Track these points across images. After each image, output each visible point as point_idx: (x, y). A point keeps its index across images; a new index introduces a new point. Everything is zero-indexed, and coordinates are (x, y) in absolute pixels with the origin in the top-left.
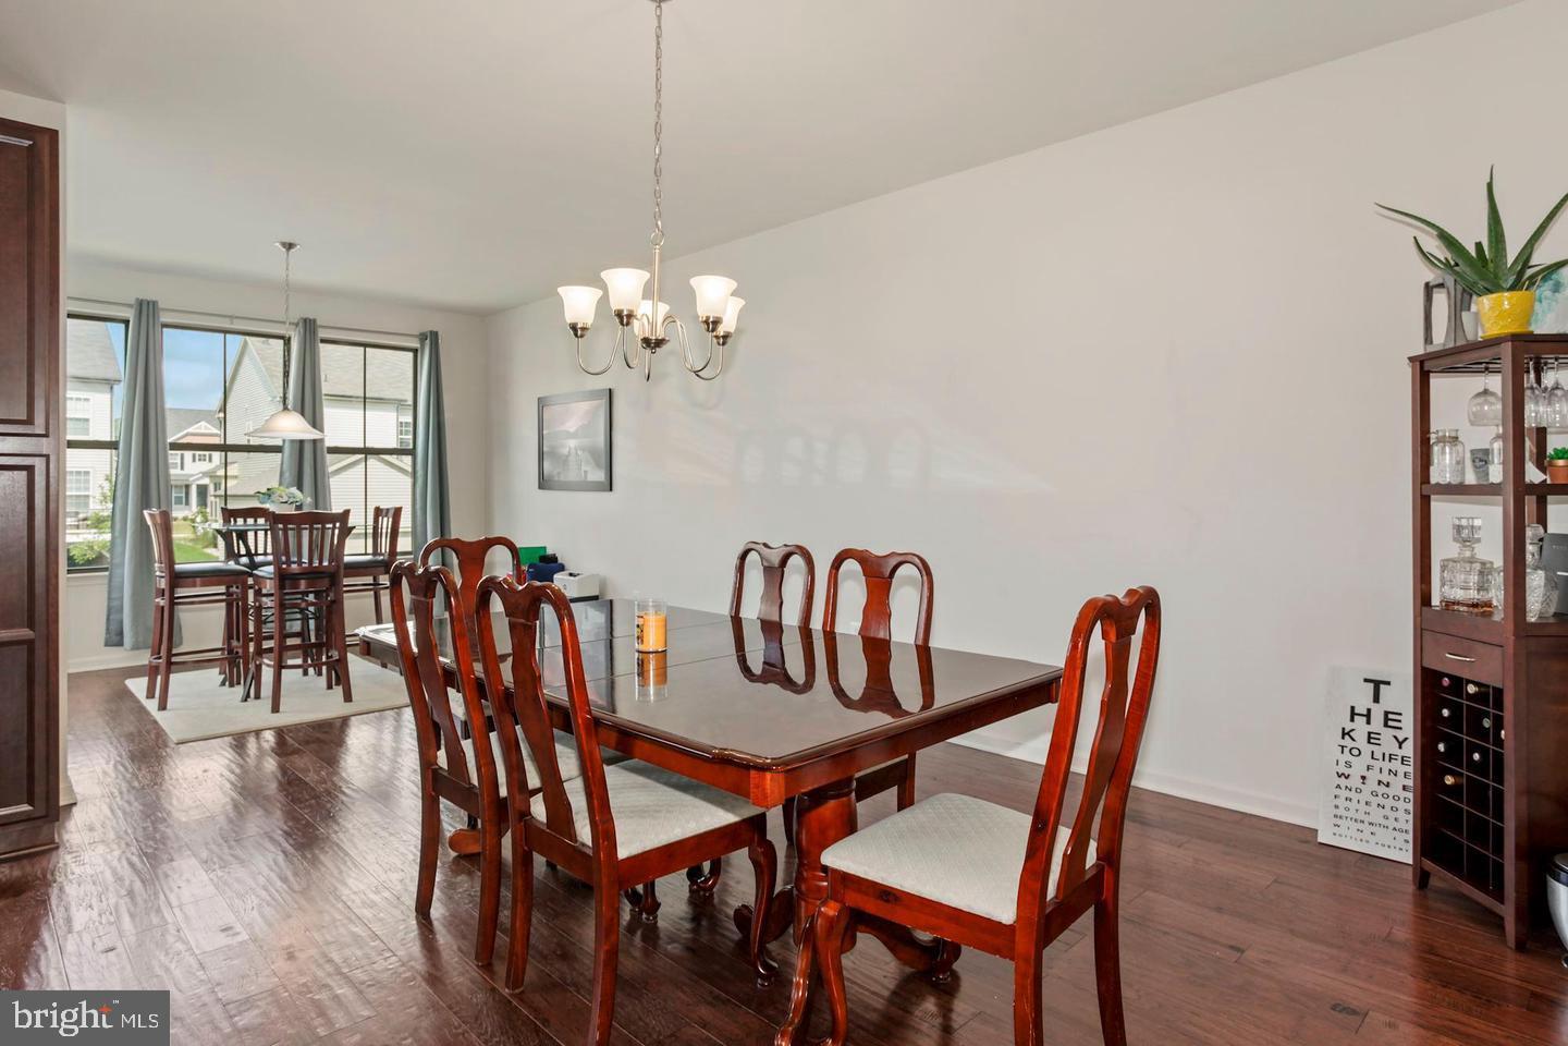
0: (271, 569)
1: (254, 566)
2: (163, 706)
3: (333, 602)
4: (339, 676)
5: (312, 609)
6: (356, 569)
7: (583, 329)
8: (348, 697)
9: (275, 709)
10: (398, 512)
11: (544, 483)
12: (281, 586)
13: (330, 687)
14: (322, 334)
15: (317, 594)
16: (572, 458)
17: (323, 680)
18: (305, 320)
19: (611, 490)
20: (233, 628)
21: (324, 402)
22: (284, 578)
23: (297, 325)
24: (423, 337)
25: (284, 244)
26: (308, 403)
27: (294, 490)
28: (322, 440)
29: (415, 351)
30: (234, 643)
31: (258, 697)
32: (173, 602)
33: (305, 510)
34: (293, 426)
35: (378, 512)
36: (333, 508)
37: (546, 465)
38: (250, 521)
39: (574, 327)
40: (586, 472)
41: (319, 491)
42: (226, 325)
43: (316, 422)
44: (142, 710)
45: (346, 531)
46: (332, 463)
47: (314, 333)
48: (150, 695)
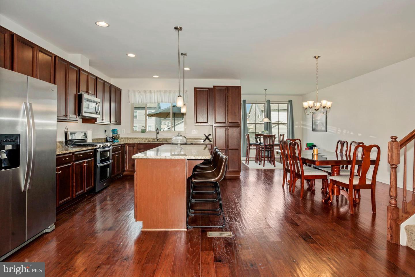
0: (263, 144)
1: (261, 143)
2: (248, 164)
3: (273, 150)
4: (274, 164)
5: (269, 151)
6: (277, 145)
7: (306, 108)
8: (275, 166)
9: (264, 166)
10: (284, 135)
11: (314, 130)
12: (265, 147)
13: (272, 165)
14: (271, 102)
15: (270, 149)
16: (319, 125)
17: (271, 164)
18: (268, 100)
19: (326, 131)
20: (257, 154)
21: (271, 111)
22: (265, 146)
23: (267, 101)
24: (289, 101)
25: (265, 90)
26: (269, 116)
27: (267, 131)
28: (271, 122)
29: (288, 104)
30: (258, 156)
31: (261, 165)
32: (249, 148)
33: (268, 134)
34: (266, 120)
35: (281, 135)
36: (273, 134)
37: (314, 126)
38: (260, 136)
39: (305, 108)
40: (321, 128)
41: (271, 131)
42: (255, 102)
43: (270, 119)
44: (245, 165)
45: (275, 138)
46: (273, 126)
47: (270, 102)
48: (246, 163)
